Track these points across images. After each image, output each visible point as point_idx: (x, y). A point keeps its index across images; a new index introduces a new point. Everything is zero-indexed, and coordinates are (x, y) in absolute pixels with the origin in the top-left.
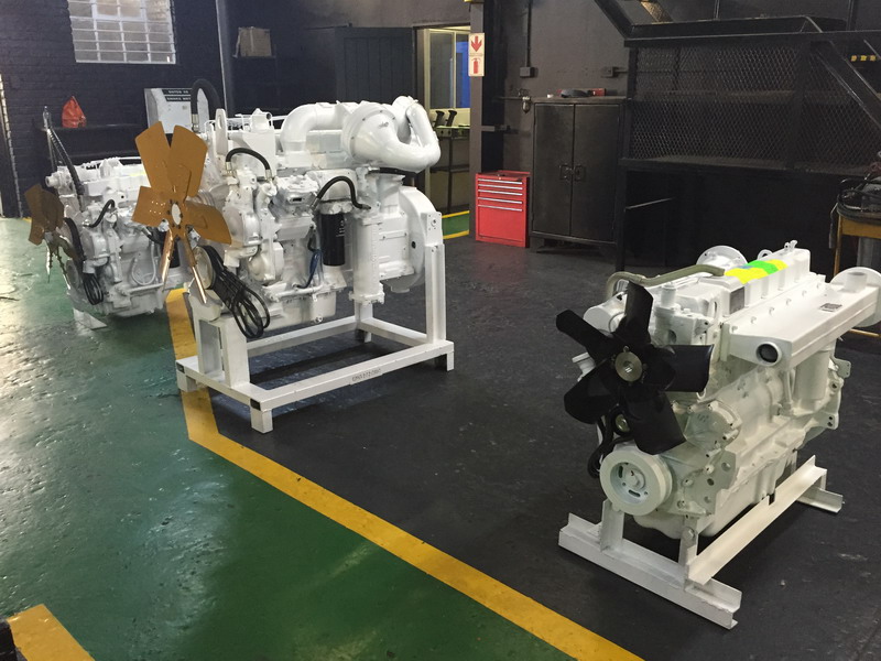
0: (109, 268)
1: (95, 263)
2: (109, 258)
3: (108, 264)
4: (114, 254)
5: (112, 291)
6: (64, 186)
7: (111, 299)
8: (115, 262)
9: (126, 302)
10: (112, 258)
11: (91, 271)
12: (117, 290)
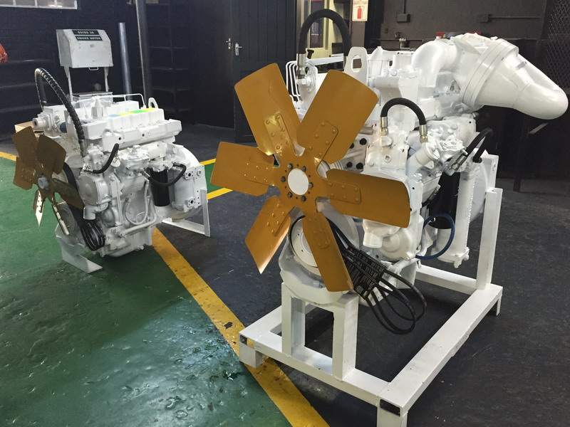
0: (109, 212)
1: (97, 209)
2: (109, 203)
3: (108, 208)
4: (116, 198)
5: (109, 234)
6: (53, 128)
7: (108, 241)
8: (116, 206)
9: (121, 243)
10: (114, 203)
11: (92, 217)
12: (114, 232)
